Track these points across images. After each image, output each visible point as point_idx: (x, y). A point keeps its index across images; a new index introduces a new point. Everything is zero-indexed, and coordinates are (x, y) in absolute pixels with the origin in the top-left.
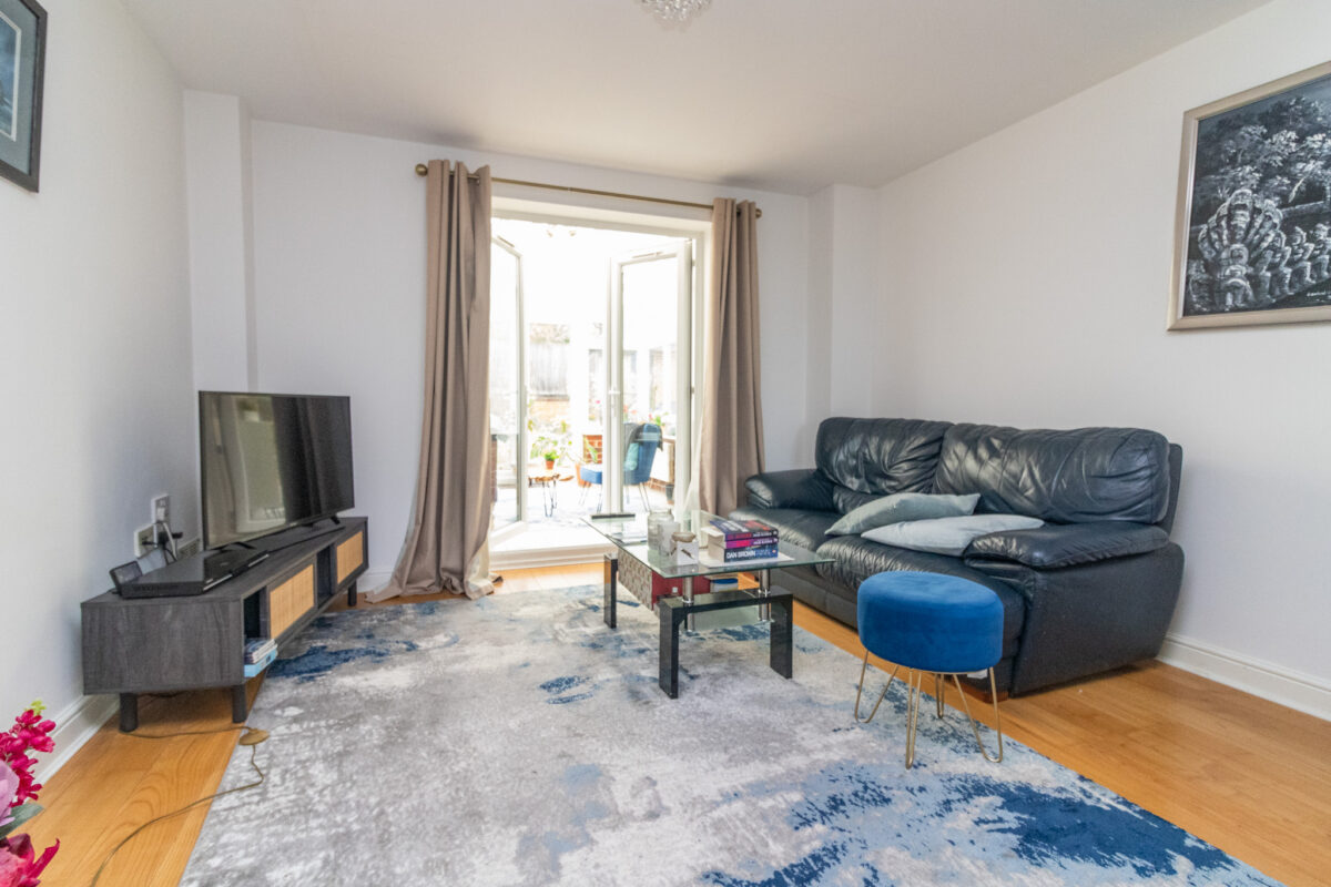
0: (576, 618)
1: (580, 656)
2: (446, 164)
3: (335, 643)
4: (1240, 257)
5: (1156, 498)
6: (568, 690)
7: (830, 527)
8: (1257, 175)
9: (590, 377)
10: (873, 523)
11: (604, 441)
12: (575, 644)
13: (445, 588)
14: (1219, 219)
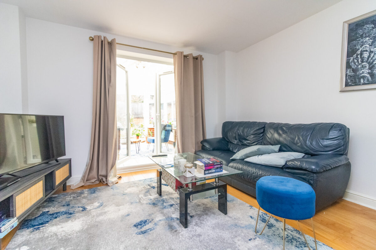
0: (147, 192)
1: (149, 209)
2: (100, 37)
3: (53, 209)
4: (366, 67)
5: (345, 146)
6: (145, 227)
7: (232, 157)
8: (371, 40)
9: (150, 111)
10: (248, 156)
11: (155, 130)
12: (147, 204)
13: (100, 181)
14: (357, 55)
